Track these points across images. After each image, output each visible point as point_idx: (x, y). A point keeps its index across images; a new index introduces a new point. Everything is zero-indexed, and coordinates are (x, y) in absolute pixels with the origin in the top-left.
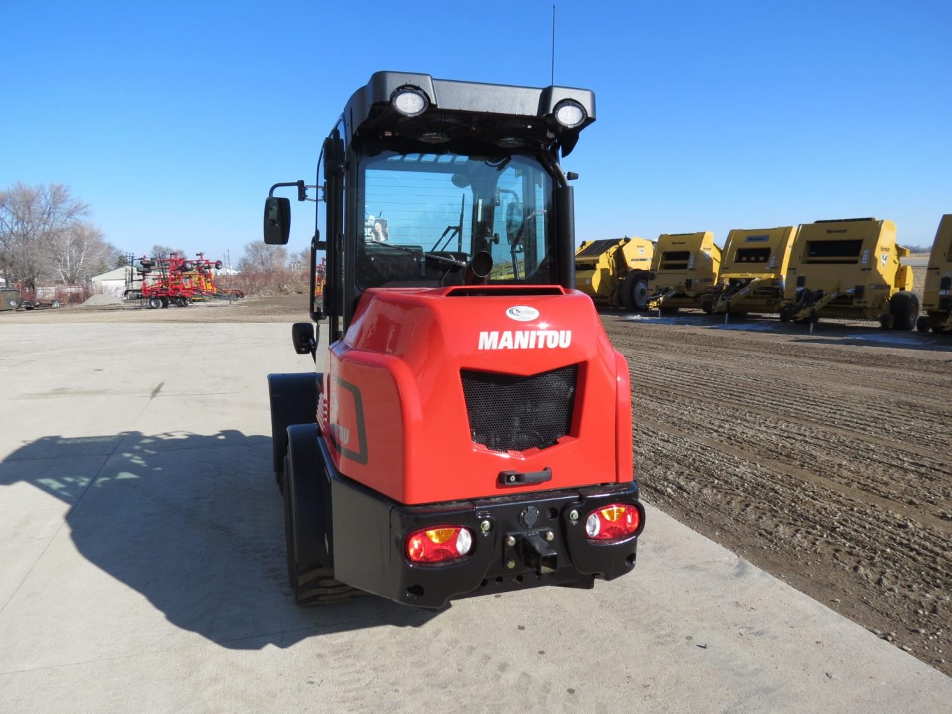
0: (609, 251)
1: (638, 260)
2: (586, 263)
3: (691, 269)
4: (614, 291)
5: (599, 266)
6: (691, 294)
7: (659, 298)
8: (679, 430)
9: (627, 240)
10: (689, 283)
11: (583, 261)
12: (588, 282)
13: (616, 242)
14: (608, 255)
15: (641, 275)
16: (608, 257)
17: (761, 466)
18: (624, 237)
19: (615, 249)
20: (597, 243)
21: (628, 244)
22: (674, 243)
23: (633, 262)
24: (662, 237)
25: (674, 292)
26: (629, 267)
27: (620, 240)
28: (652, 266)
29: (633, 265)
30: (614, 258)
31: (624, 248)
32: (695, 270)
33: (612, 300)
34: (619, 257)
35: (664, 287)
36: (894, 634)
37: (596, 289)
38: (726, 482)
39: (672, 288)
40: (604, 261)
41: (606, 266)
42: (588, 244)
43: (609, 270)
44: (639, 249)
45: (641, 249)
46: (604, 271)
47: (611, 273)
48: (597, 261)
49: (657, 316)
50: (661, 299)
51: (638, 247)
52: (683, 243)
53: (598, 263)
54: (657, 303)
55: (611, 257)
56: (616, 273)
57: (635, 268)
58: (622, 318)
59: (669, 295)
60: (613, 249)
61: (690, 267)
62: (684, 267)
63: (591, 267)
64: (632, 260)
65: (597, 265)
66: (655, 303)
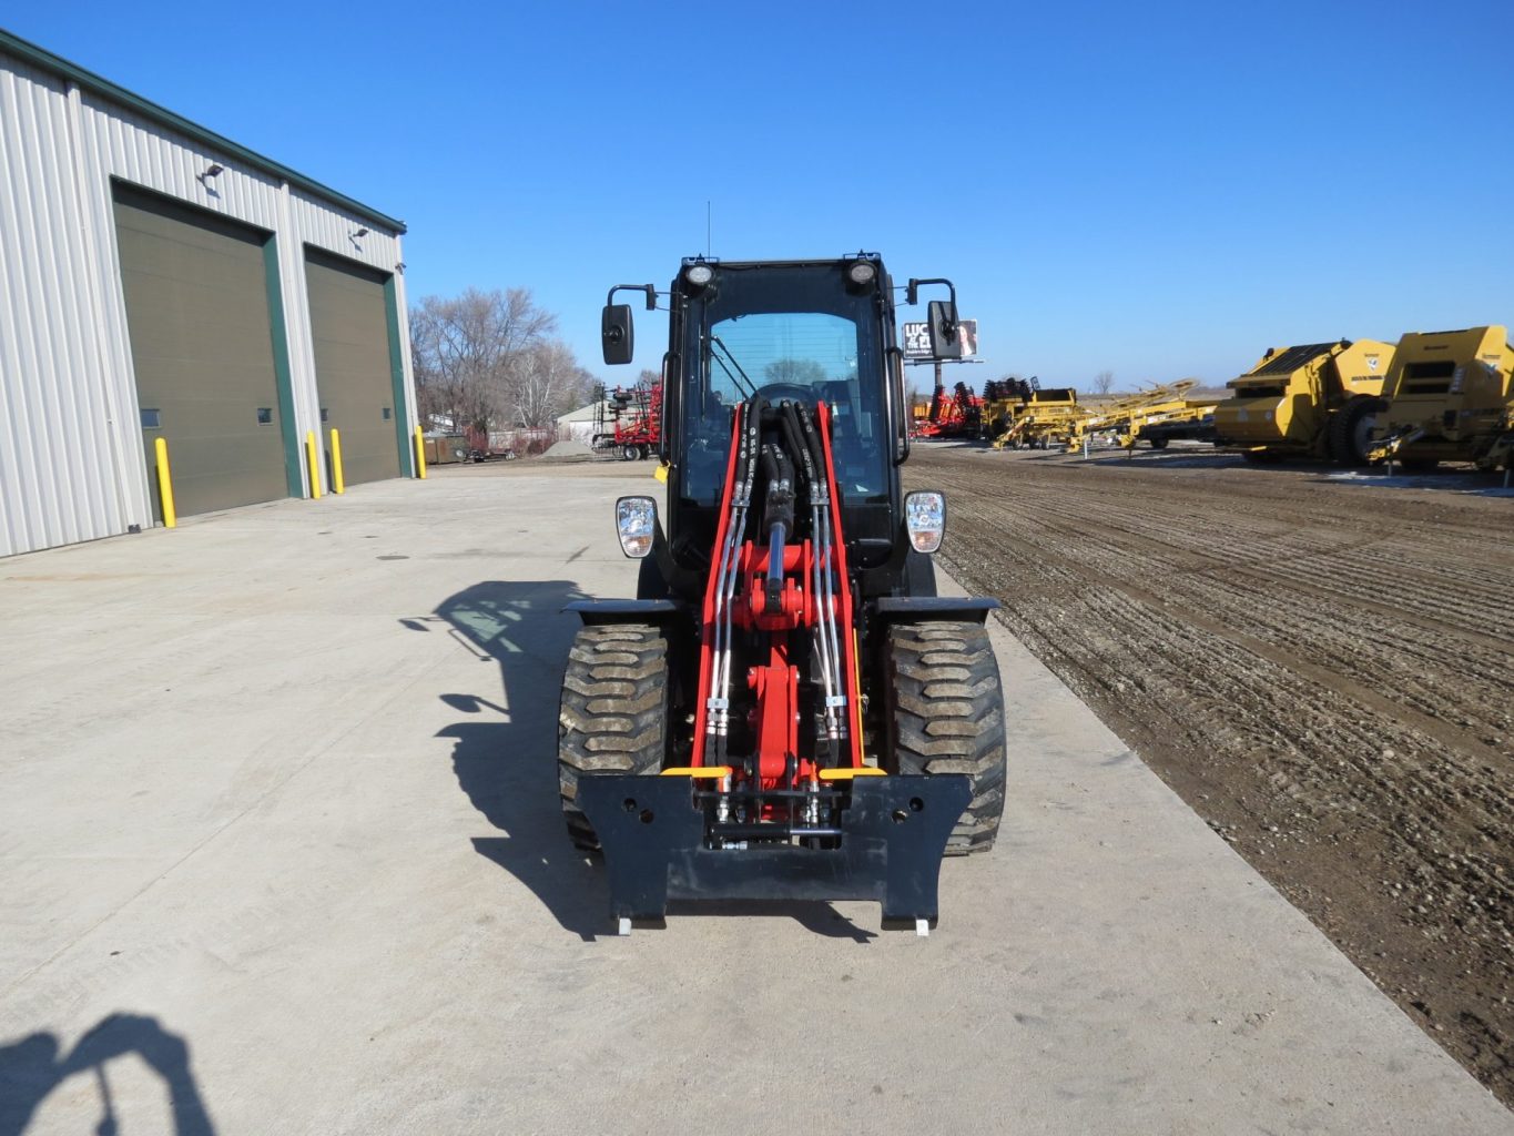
0: (1310, 364)
1: (1365, 378)
2: (1267, 385)
3: (1455, 393)
4: (1318, 432)
5: (1291, 391)
6: (1454, 436)
7: (1390, 442)
8: (1225, 627)
9: (1346, 345)
10: (1449, 417)
11: (1262, 383)
12: (1268, 417)
13: (1324, 348)
14: (1309, 370)
15: (1367, 404)
16: (1309, 374)
17: (1289, 671)
18: (1339, 340)
19: (1324, 361)
20: (1294, 350)
21: (1347, 351)
22: (1427, 348)
23: (1355, 383)
24: (1406, 337)
25: (1421, 433)
26: (1347, 391)
27: (1333, 344)
28: (1384, 387)
29: (1353, 387)
30: (1320, 376)
31: (1338, 360)
32: (1462, 393)
33: (1313, 448)
34: (1330, 374)
35: (1403, 425)
36: (1234, 827)
37: (1284, 429)
38: (1213, 684)
39: (1418, 425)
40: (1302, 382)
41: (1305, 389)
42: (1277, 354)
43: (1310, 397)
44: (1367, 359)
45: (1374, 359)
46: (1301, 400)
47: (1314, 403)
48: (1288, 382)
49: (1385, 473)
50: (1395, 445)
51: (1366, 355)
52: (1445, 347)
53: (1289, 384)
54: (1388, 451)
55: (1313, 374)
56: (1323, 402)
57: (1358, 391)
58: (1321, 477)
59: (1411, 439)
60: (1319, 361)
61: (1454, 389)
62: (1444, 388)
63: (1278, 391)
64: (1354, 379)
65: (1288, 388)
66: (1382, 453)
